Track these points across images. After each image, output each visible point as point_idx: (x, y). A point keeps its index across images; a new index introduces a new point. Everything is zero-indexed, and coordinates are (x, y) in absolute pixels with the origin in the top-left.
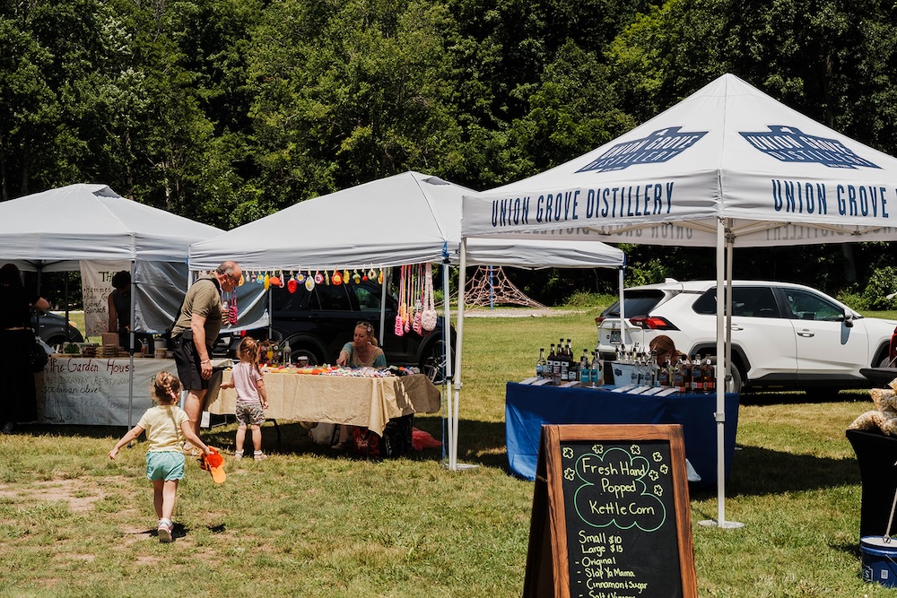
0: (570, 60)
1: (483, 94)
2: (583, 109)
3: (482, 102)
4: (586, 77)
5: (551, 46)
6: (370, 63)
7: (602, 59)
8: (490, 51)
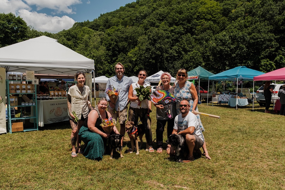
0: (122, 55)
1: (109, 59)
2: (124, 63)
3: (109, 60)
4: (124, 58)
5: (119, 53)
6: (95, 55)
7: (126, 55)
8: (110, 53)
